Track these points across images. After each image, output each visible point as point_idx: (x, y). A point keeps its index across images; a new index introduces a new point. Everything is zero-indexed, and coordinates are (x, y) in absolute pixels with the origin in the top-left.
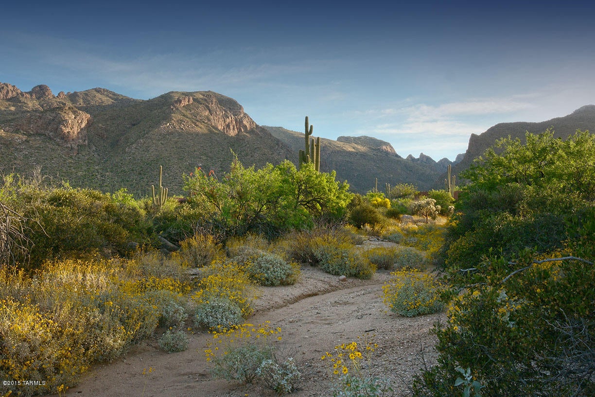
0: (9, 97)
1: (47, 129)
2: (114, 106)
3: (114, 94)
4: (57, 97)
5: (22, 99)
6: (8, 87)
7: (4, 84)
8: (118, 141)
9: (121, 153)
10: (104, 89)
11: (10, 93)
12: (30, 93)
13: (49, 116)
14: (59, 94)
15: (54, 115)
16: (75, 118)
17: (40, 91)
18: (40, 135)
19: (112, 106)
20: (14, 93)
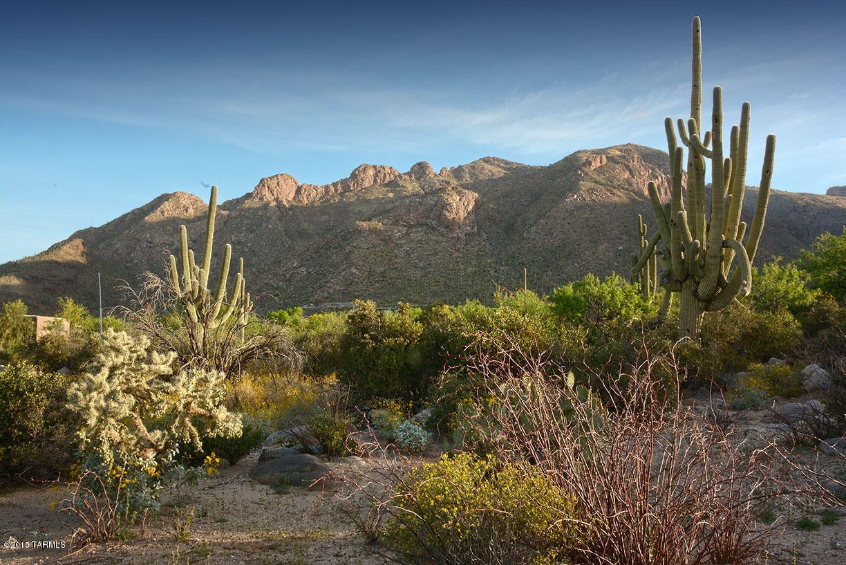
0: (386, 181)
1: (428, 217)
2: (507, 178)
3: (507, 163)
4: (440, 174)
5: (401, 183)
6: (384, 169)
7: (381, 166)
8: (513, 224)
9: (518, 240)
10: (493, 158)
11: (388, 176)
12: (409, 174)
13: (431, 200)
14: (441, 171)
15: (436, 198)
16: (460, 200)
17: (420, 170)
18: (422, 225)
19: (504, 179)
20: (392, 176)
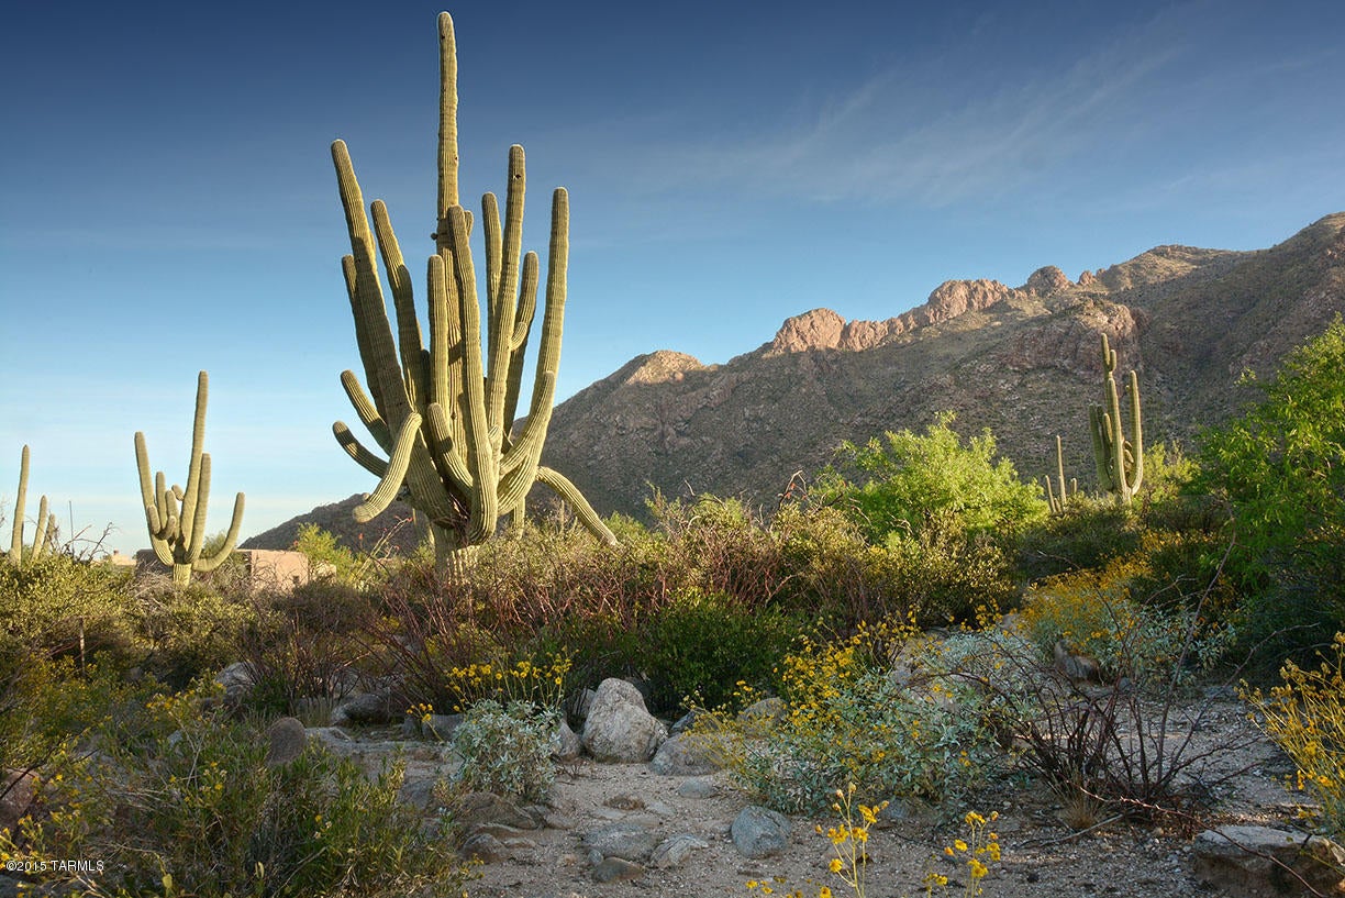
0: (988, 304)
1: (1056, 354)
2: (1199, 278)
3: (1196, 252)
4: (1079, 283)
5: (1012, 303)
6: (983, 285)
7: (978, 281)
8: (1210, 353)
9: (1220, 378)
10: (1172, 247)
11: (990, 295)
12: (1026, 288)
13: (1058, 327)
14: (1081, 278)
15: (1066, 323)
16: (1109, 322)
17: (1044, 280)
18: (1045, 368)
19: (1192, 278)
20: (997, 295)
